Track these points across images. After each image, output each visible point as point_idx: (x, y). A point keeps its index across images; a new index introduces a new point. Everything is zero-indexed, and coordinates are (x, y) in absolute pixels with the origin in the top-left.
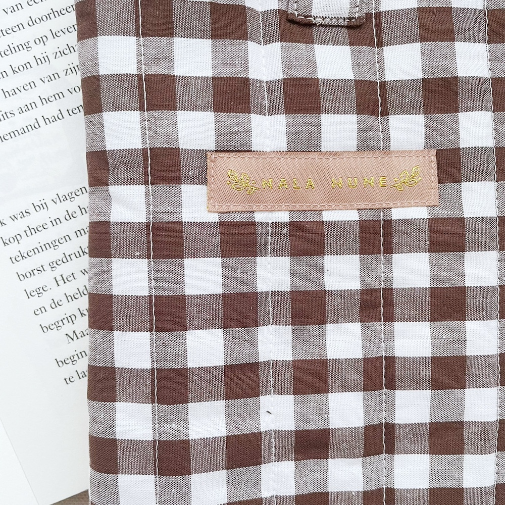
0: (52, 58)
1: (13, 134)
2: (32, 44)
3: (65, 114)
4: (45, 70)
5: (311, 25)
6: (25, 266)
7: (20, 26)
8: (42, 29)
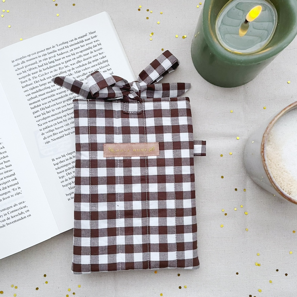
0: (67, 120)
1: (58, 138)
2: (63, 117)
3: (70, 133)
4: (66, 123)
5: (129, 114)
6: (59, 171)
7: (60, 113)
8: (65, 113)
